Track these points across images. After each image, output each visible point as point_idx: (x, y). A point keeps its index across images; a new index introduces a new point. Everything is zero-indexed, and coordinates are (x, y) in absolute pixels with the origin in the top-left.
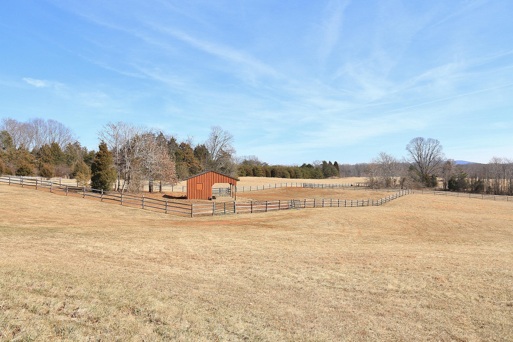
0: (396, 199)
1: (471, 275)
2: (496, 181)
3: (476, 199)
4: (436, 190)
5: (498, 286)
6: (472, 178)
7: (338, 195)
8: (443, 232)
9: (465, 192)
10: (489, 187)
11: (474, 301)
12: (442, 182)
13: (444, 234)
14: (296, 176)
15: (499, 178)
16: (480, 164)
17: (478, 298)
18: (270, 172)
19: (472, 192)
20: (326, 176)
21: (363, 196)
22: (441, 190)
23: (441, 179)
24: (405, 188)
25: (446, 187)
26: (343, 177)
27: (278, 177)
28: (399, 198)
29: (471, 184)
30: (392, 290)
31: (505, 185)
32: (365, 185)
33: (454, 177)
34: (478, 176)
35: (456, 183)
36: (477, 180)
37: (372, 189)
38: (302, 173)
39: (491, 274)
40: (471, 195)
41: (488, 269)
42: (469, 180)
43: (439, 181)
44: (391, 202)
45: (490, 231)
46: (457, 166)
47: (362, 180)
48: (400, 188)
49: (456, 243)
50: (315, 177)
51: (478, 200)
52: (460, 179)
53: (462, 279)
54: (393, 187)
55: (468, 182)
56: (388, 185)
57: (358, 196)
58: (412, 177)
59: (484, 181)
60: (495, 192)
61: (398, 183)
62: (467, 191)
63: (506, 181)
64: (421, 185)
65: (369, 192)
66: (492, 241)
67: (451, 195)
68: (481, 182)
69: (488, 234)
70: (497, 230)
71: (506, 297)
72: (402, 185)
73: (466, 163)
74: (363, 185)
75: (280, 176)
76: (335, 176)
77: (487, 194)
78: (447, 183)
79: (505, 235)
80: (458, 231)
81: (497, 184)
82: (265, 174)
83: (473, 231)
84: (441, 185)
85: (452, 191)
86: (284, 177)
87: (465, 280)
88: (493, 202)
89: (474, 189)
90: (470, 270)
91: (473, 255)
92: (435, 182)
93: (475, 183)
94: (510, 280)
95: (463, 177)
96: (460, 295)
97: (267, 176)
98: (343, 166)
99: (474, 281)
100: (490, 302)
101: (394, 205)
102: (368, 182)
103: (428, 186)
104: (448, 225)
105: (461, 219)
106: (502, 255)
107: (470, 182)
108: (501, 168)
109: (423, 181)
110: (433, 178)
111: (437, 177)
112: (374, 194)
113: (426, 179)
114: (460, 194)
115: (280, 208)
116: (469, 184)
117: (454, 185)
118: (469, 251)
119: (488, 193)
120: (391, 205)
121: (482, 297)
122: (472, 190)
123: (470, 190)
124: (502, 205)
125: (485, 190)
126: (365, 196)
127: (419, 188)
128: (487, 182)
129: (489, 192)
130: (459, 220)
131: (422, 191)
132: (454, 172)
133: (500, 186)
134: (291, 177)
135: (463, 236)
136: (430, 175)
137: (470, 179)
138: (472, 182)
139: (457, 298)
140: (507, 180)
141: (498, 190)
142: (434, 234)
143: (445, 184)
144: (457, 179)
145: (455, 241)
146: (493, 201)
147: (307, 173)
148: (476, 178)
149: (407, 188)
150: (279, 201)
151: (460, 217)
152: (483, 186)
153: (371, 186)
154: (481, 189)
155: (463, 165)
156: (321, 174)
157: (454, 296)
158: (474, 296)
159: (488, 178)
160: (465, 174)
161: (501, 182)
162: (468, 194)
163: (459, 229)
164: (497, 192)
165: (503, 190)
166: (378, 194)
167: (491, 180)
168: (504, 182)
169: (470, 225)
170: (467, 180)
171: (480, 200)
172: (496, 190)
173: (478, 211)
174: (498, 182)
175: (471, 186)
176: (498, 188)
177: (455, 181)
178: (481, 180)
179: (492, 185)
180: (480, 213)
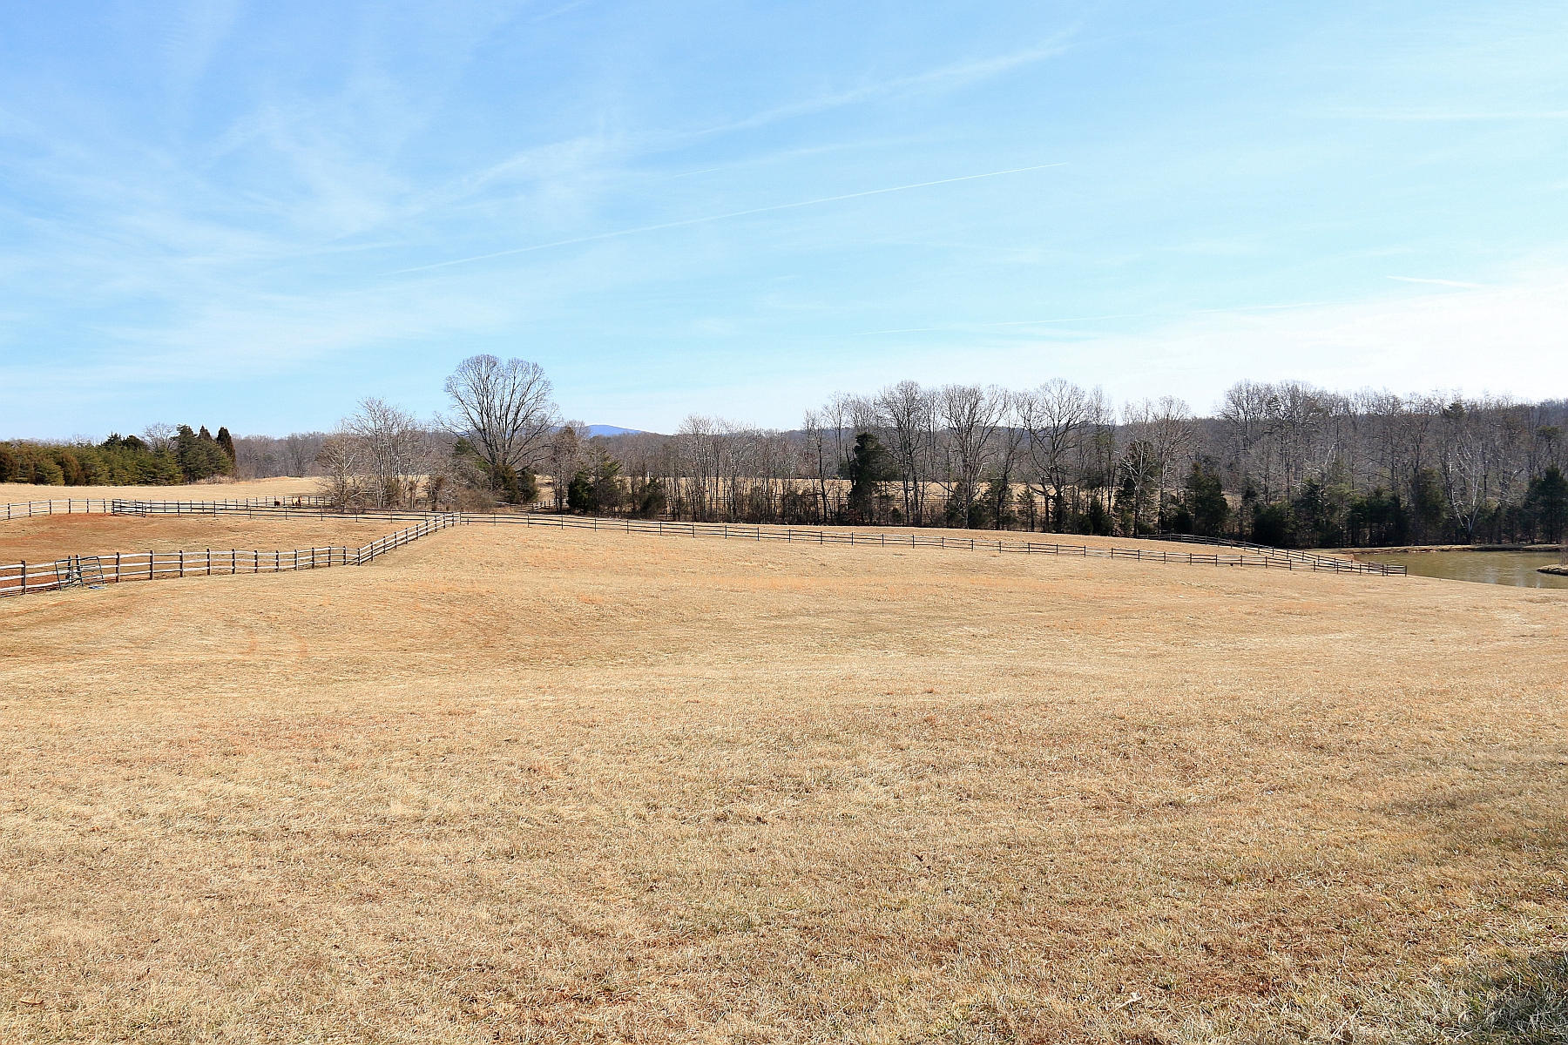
0: (416, 542)
1: (626, 750)
2: (697, 483)
3: (643, 535)
4: (532, 512)
5: (694, 773)
6: (633, 475)
7: (231, 536)
8: (554, 633)
9: (614, 515)
10: (680, 500)
11: (633, 822)
12: (550, 489)
13: (558, 640)
14: (87, 477)
15: (705, 474)
16: (656, 435)
17: (644, 811)
19: (632, 515)
20: (192, 474)
21: (313, 535)
22: (548, 511)
23: (548, 479)
24: (444, 508)
25: (561, 502)
26: (247, 477)
27: (18, 482)
28: (426, 538)
29: (630, 492)
30: (403, 818)
31: (721, 494)
32: (320, 503)
33: (585, 472)
34: (650, 470)
35: (590, 490)
36: (648, 480)
37: (342, 513)
38: (107, 468)
39: (677, 741)
40: (633, 523)
41: (671, 728)
42: (625, 482)
43: (542, 485)
44: (400, 553)
45: (682, 621)
46: (592, 441)
47: (309, 485)
48: (429, 508)
49: (590, 662)
50: (152, 478)
51: (650, 538)
52: (601, 478)
53: (604, 765)
54: (408, 506)
55: (624, 488)
56: (390, 499)
57: (296, 536)
58: (464, 475)
59: (664, 485)
60: (695, 513)
61: (421, 493)
62: (620, 512)
63: (721, 484)
64: (490, 497)
65: (331, 522)
66: (686, 649)
67: (576, 524)
68: (658, 487)
69: (674, 632)
70: (699, 620)
71: (714, 798)
72: (434, 499)
73: (617, 433)
74: (313, 501)
75: (25, 479)
76: (223, 474)
77: (674, 520)
78: (565, 490)
80: (595, 628)
81: (700, 491)
83: (637, 627)
84: (547, 496)
85: (578, 515)
86: (39, 480)
87: (610, 766)
88: (689, 541)
89: (638, 507)
90: (623, 736)
91: (635, 692)
92: (531, 488)
93: (643, 490)
94: (725, 753)
95: (608, 473)
96: (595, 809)
98: (247, 443)
99: (635, 765)
100: (674, 817)
101: (410, 560)
102: (328, 493)
103: (511, 500)
104: (569, 614)
105: (602, 593)
106: (709, 685)
107: (629, 485)
108: (710, 447)
109: (495, 487)
110: (526, 475)
111: (536, 473)
112: (349, 528)
113: (504, 478)
114: (601, 522)
115: (27, 587)
116: (624, 494)
117: (585, 495)
118: (625, 684)
119: (675, 516)
120: (399, 562)
121: (656, 807)
122: (634, 509)
123: (628, 508)
124: (711, 548)
125: (668, 508)
126: (318, 536)
127: (483, 507)
128: (673, 486)
129: (678, 513)
130: (598, 597)
131: (493, 516)
132: (584, 458)
133: (708, 496)
134: (69, 481)
135: (609, 641)
136: (517, 467)
137: (629, 479)
138: (633, 487)
139: (588, 820)
140: (725, 481)
141: (703, 508)
142: (530, 640)
143: (559, 495)
144: (591, 479)
145: (588, 656)
146: (688, 539)
147: (124, 467)
148: (644, 475)
149: (447, 509)
150: (23, 563)
151: (602, 588)
152: (663, 497)
153: (340, 503)
154: (658, 507)
155: (609, 438)
156: (175, 469)
157: (582, 814)
158: (633, 806)
159: (677, 475)
160: (615, 463)
161: (710, 486)
162: (624, 522)
163: (598, 623)
164: (700, 513)
165: (714, 506)
166: (361, 529)
167: (683, 481)
168: (717, 486)
169: (629, 610)
170: (621, 481)
171: (656, 537)
172: (696, 507)
173: (650, 568)
174: (702, 485)
175: (632, 498)
176: (701, 502)
177: (587, 484)
178: (657, 481)
179: (687, 493)
180: (655, 575)
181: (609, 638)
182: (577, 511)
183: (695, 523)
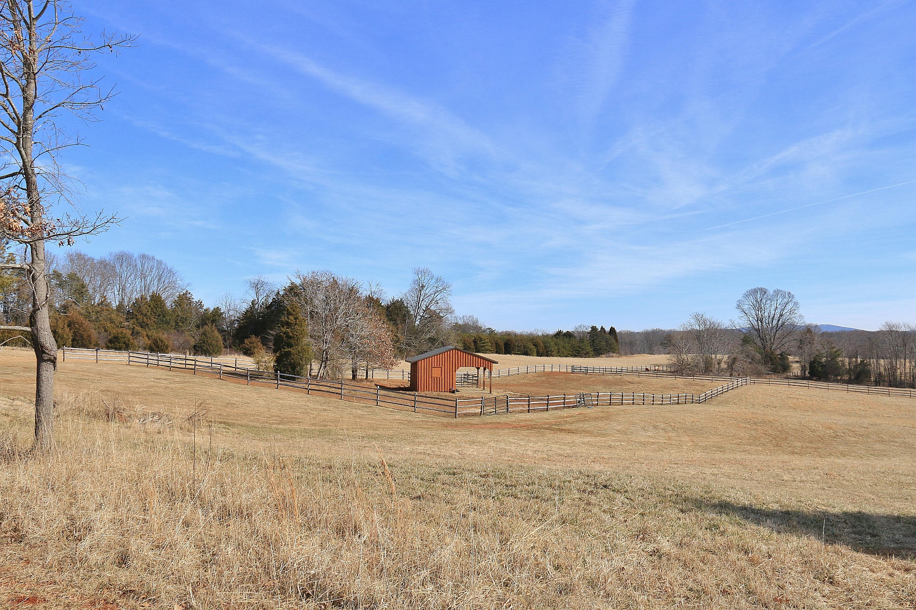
0: (727, 393)
2: (891, 363)
3: (857, 394)
4: (787, 378)
6: (850, 358)
7: (631, 386)
8: (811, 442)
9: (837, 381)
10: (880, 374)
12: (798, 365)
13: (814, 446)
14: (547, 352)
15: (897, 357)
16: (863, 331)
18: (502, 344)
19: (849, 382)
20: (598, 352)
22: (797, 378)
23: (797, 359)
24: (737, 374)
25: (805, 373)
26: (626, 354)
27: (516, 354)
28: (732, 391)
29: (848, 367)
31: (908, 370)
32: (669, 369)
33: (819, 356)
34: (860, 354)
35: (823, 366)
36: (859, 360)
37: (682, 375)
38: (556, 348)
40: (851, 387)
42: (845, 361)
43: (793, 362)
44: (721, 398)
45: (882, 441)
47: (662, 359)
48: (728, 374)
50: (578, 353)
51: (862, 396)
52: (829, 359)
54: (717, 372)
55: (844, 365)
56: (707, 369)
57: (664, 387)
58: (748, 356)
59: (870, 364)
60: (890, 382)
61: (724, 366)
62: (841, 379)
63: (908, 364)
64: (762, 368)
65: (680, 381)
66: (885, 455)
67: (815, 386)
68: (866, 365)
69: (878, 446)
70: (892, 442)
72: (732, 370)
73: (837, 330)
74: (665, 369)
75: (519, 353)
76: (613, 352)
77: (876, 386)
78: (808, 366)
79: (905, 448)
80: (832, 441)
81: (893, 369)
82: (494, 349)
83: (857, 443)
84: (796, 369)
85: (815, 380)
86: (526, 354)
88: (886, 399)
89: (853, 377)
92: (787, 364)
93: (856, 367)
95: (834, 356)
97: (497, 352)
98: (620, 333)
101: (726, 402)
102: (674, 364)
103: (775, 371)
104: (819, 434)
105: (836, 424)
107: (847, 364)
108: (900, 341)
109: (766, 363)
110: (783, 357)
111: (789, 355)
112: (690, 384)
113: (771, 359)
114: (832, 385)
115: (565, 405)
116: (844, 368)
117: (820, 369)
119: (877, 383)
120: (720, 403)
122: (850, 378)
123: (846, 377)
124: (901, 403)
125: (872, 378)
126: (675, 388)
127: (759, 374)
128: (876, 365)
129: (879, 381)
130: (834, 426)
131: (768, 380)
132: (819, 347)
133: (899, 371)
134: (539, 354)
135: (841, 448)
136: (778, 352)
137: (847, 360)
138: (849, 365)
140: (910, 362)
141: (895, 379)
142: (798, 444)
143: (803, 368)
144: (824, 360)
146: (886, 397)
147: (564, 347)
148: (857, 358)
149: (739, 375)
151: (835, 421)
152: (869, 371)
153: (679, 370)
154: (866, 377)
155: (832, 333)
156: (589, 349)
159: (878, 358)
160: (839, 350)
161: (900, 366)
162: (845, 386)
163: (834, 439)
164: (892, 381)
165: (903, 378)
166: (697, 385)
167: (882, 362)
168: (905, 365)
169: (851, 434)
170: (842, 361)
171: (865, 395)
172: (891, 378)
173: (863, 413)
174: (894, 364)
175: (849, 372)
176: (894, 375)
177: (820, 363)
178: (865, 361)
179: (885, 369)
180: (865, 417)
181: (841, 447)
182: (815, 379)
183: (890, 388)
